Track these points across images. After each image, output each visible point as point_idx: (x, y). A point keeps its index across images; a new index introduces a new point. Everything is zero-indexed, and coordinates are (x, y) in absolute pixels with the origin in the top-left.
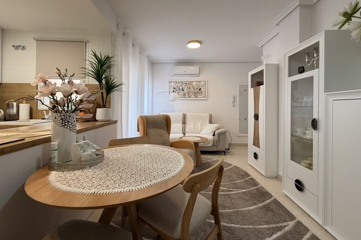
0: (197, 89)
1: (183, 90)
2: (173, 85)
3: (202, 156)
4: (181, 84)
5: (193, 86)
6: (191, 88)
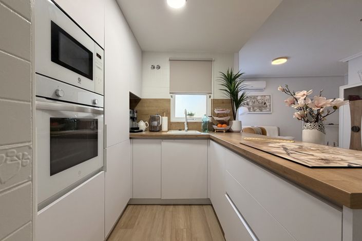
0: (262, 103)
1: (247, 103)
6: (256, 102)
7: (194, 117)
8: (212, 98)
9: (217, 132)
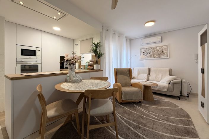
0: (160, 51)
1: (149, 53)
2: (143, 50)
3: (154, 96)
4: (148, 49)
5: (157, 50)
6: (156, 51)
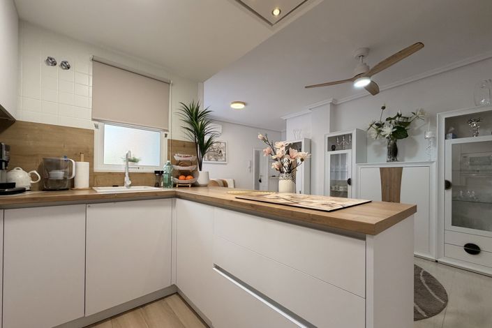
0: (217, 151)
7: (140, 164)
8: (169, 137)
9: (179, 186)
